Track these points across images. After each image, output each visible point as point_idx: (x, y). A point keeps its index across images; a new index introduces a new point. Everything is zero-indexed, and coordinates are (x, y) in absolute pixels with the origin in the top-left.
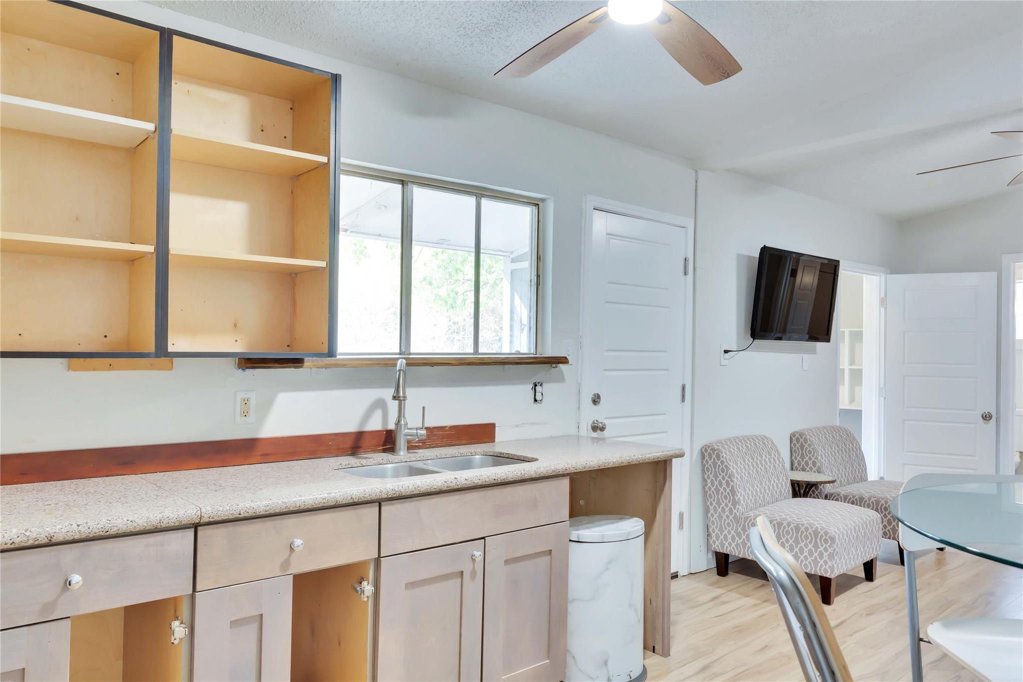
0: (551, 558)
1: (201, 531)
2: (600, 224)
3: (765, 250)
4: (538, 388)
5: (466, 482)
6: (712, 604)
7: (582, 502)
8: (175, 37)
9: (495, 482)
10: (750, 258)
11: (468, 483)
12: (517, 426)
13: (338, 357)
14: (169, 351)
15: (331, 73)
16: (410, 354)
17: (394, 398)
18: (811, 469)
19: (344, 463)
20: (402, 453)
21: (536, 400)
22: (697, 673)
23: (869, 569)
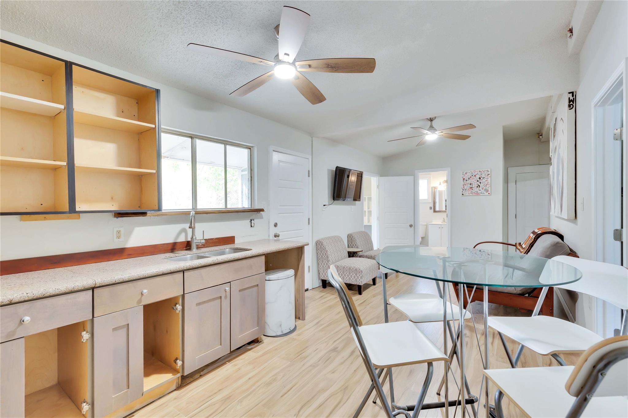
0: (258, 288)
1: (95, 290)
2: (276, 157)
3: (337, 167)
4: (252, 221)
5: (222, 260)
6: (321, 298)
7: (271, 265)
8: (73, 66)
9: (234, 259)
10: (332, 171)
11: (222, 261)
12: (244, 237)
13: (163, 211)
14: (76, 210)
15: (155, 89)
16: (197, 209)
17: (190, 227)
18: (355, 247)
19: (167, 256)
20: (194, 250)
21: (251, 226)
22: (315, 325)
23: (374, 280)
